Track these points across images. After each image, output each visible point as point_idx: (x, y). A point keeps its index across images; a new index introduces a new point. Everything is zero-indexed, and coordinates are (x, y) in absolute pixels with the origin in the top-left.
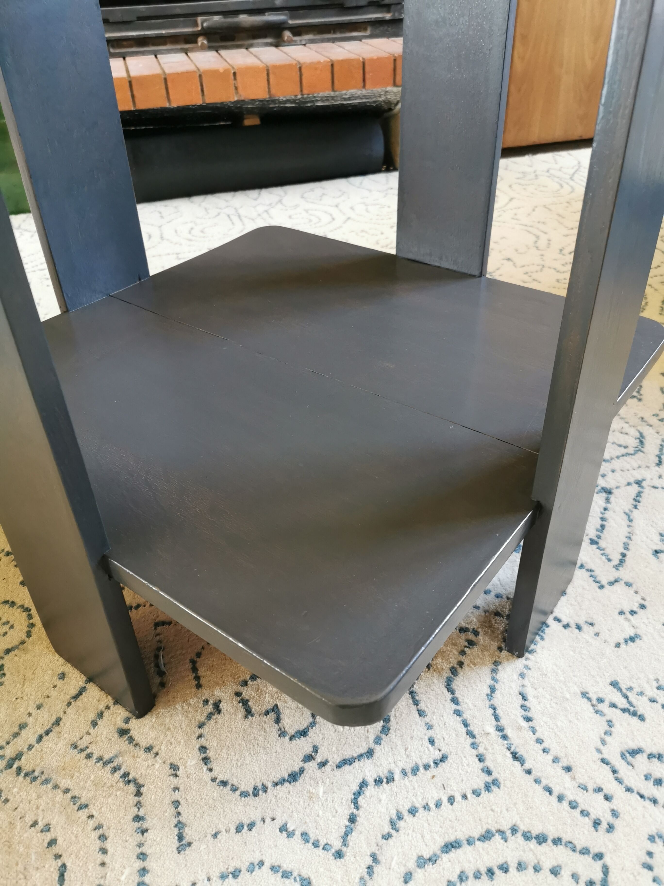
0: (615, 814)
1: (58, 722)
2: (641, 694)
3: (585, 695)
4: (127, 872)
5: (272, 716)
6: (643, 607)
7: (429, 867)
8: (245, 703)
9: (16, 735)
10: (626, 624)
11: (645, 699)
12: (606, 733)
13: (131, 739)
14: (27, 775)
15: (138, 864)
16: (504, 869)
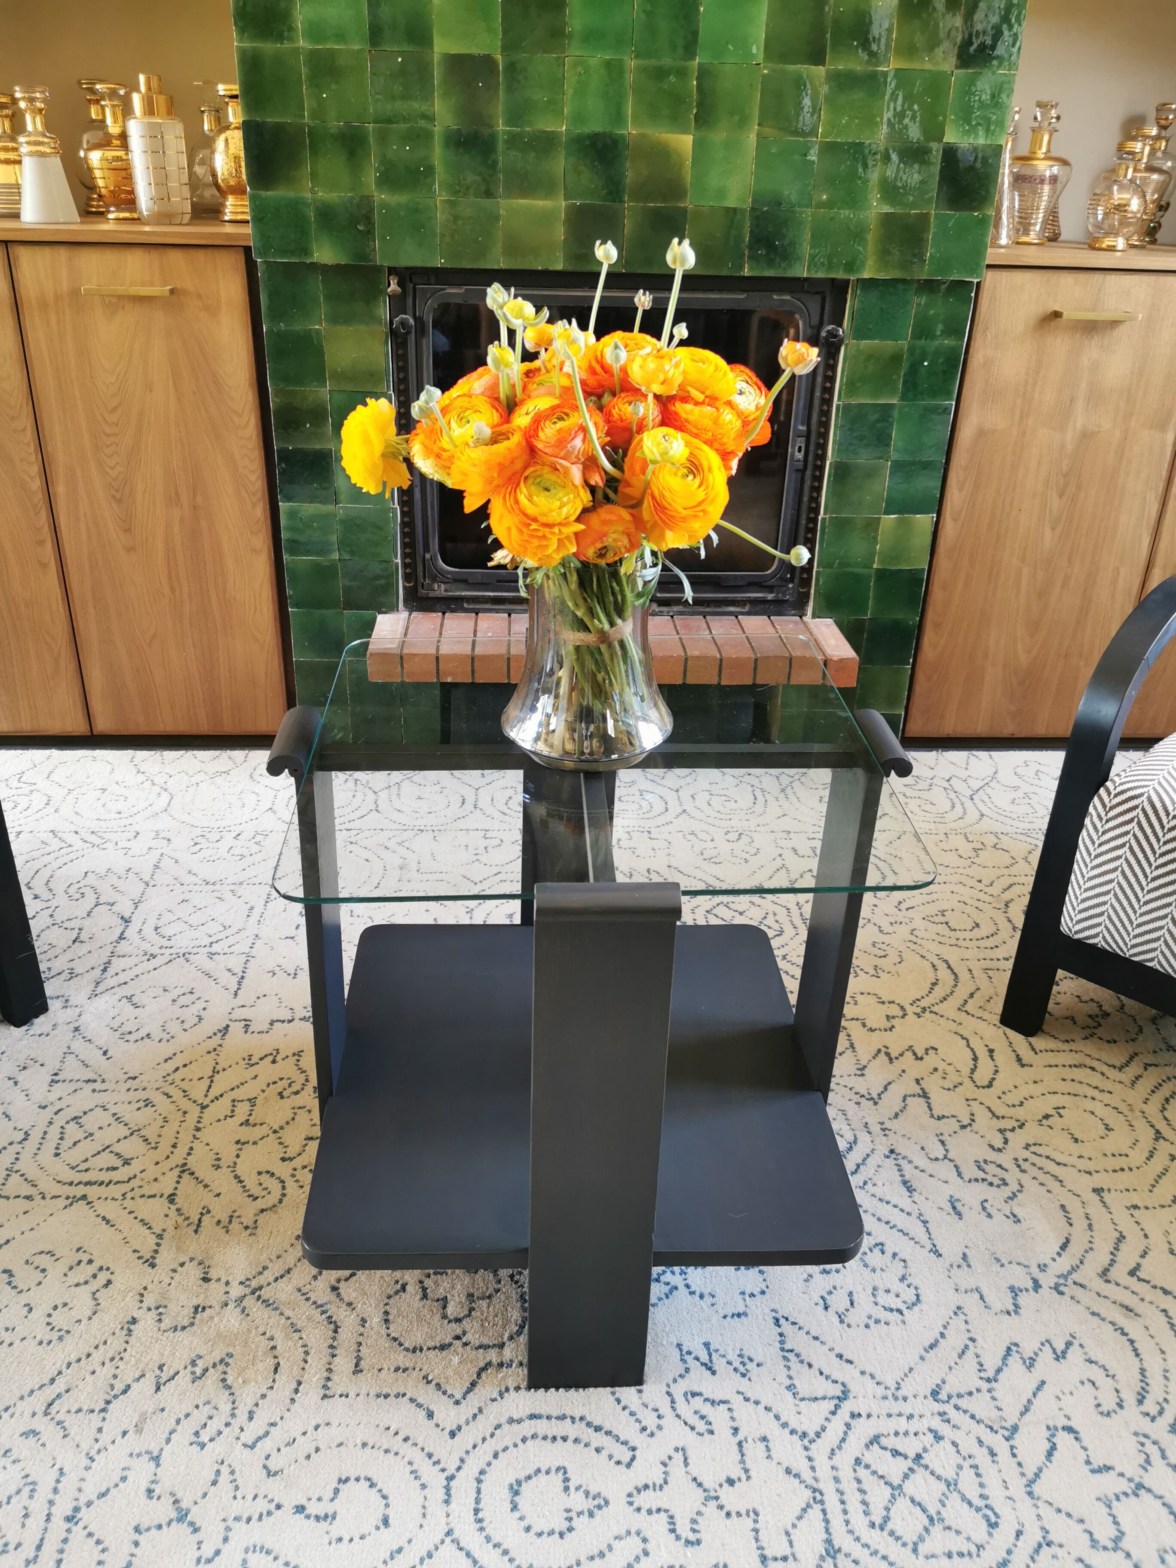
0: (660, 1428)
1: (289, 1271)
2: (724, 1356)
3: (679, 1346)
4: (317, 1377)
5: (441, 1302)
6: (763, 1292)
7: (515, 1426)
8: (424, 1289)
9: (260, 1273)
10: (741, 1302)
11: (724, 1360)
12: (680, 1376)
13: (339, 1295)
14: (264, 1301)
15: (326, 1374)
16: (565, 1439)
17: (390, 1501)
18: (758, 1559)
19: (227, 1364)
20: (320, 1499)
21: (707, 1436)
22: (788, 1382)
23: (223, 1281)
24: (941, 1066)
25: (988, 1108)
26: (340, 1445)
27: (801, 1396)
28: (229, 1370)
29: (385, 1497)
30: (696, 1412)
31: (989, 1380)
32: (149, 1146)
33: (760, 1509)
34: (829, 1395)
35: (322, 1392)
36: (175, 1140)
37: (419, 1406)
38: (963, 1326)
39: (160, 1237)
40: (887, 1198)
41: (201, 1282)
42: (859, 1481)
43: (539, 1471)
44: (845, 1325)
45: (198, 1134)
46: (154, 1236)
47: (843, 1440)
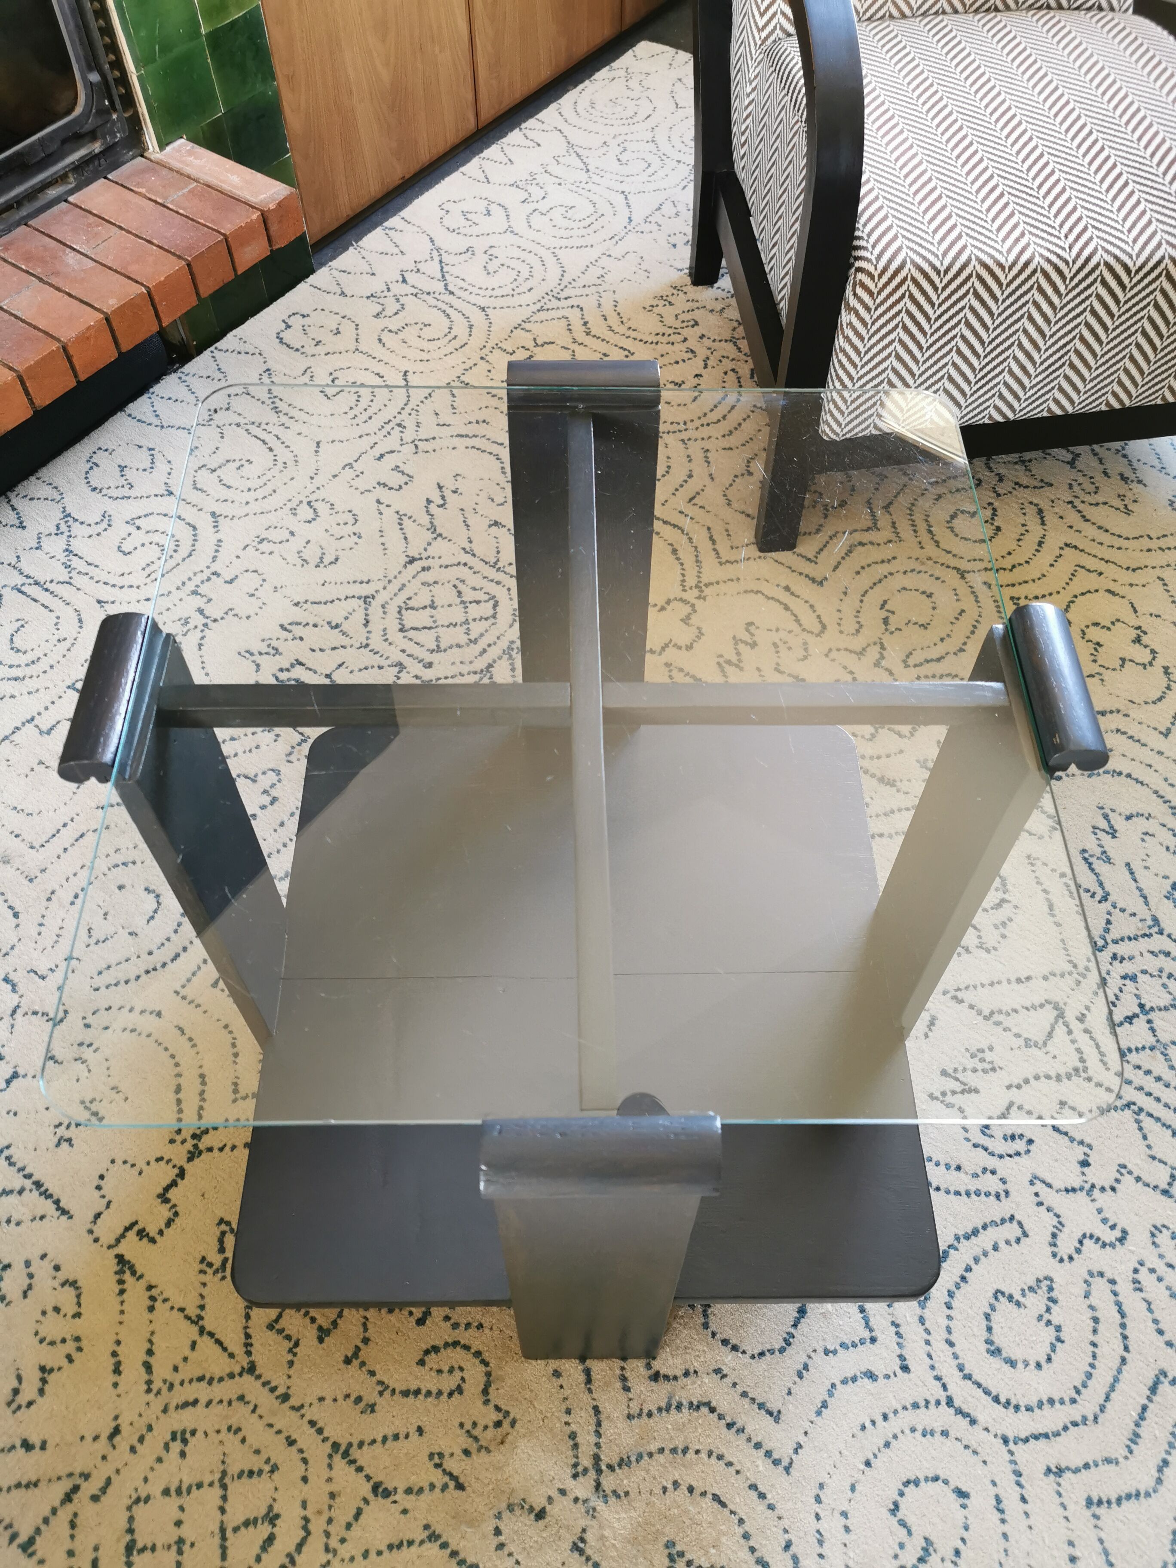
0: (1003, 1181)
1: (596, 1409)
2: (965, 1070)
4: (759, 1463)
9: (576, 1446)
11: (969, 1072)
13: (666, 1377)
14: (620, 1465)
15: (761, 1452)
16: (968, 1269)
17: (942, 1477)
18: (1163, 1198)
19: (681, 1554)
20: (902, 1546)
21: (1032, 1147)
22: (1021, 1042)
23: (555, 1494)
24: (775, 637)
25: (846, 650)
26: (853, 1488)
27: (1041, 1043)
28: (688, 1556)
29: (936, 1479)
30: (1005, 1138)
31: (1105, 899)
32: (265, 1476)
33: (1122, 1161)
34: (1052, 1020)
35: (781, 1468)
36: (282, 1437)
37: (854, 1379)
38: (1047, 870)
39: (433, 1537)
40: (888, 809)
41: (541, 1523)
42: (1139, 1067)
43: (987, 1317)
44: (993, 951)
45: (293, 1401)
46: (428, 1545)
47: (1098, 1046)
